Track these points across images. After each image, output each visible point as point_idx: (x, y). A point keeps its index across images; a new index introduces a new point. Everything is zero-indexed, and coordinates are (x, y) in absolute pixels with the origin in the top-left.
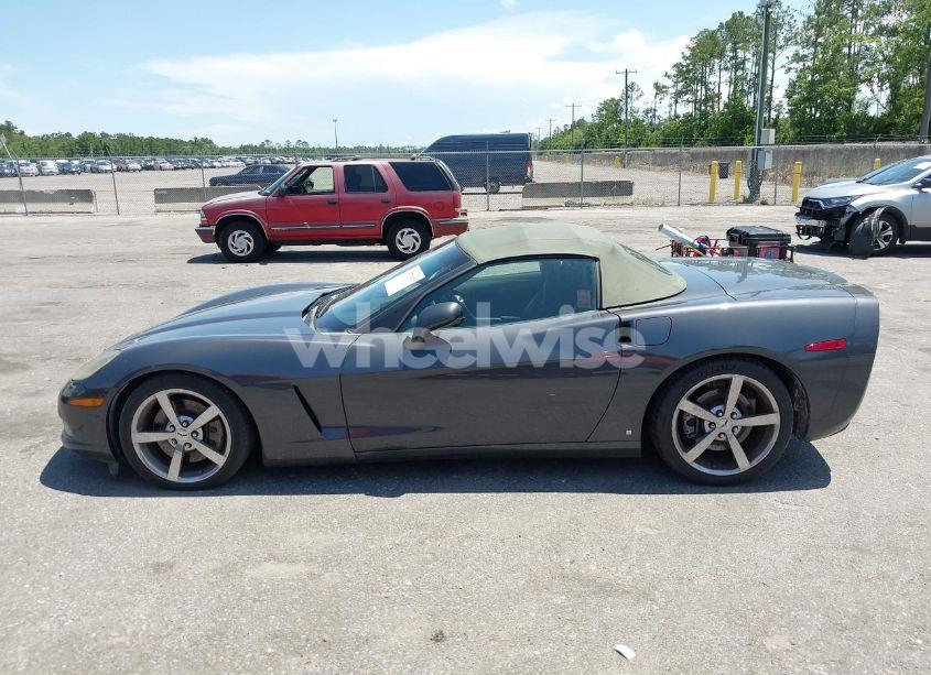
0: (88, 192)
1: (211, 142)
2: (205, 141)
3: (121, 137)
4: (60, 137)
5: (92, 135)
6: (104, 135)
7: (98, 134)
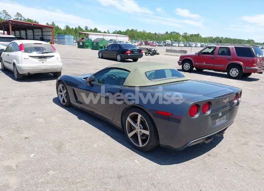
0: (186, 51)
1: (254, 41)
2: (252, 40)
3: (226, 38)
4: (210, 38)
5: (219, 38)
6: (222, 38)
7: (220, 37)
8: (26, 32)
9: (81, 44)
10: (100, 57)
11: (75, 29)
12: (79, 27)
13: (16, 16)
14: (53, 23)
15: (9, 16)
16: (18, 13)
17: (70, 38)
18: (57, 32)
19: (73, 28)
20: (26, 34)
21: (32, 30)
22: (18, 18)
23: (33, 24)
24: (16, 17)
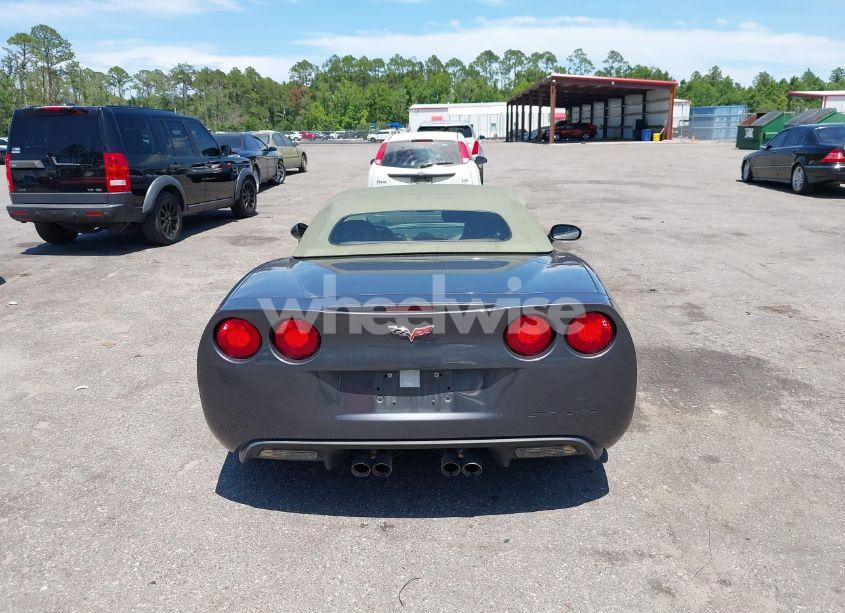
8: (606, 105)
9: (750, 134)
10: (745, 178)
11: (792, 83)
12: (809, 75)
13: (606, 61)
14: (715, 68)
15: (590, 63)
16: (612, 52)
17: (729, 118)
18: (724, 97)
19: (783, 81)
20: (606, 112)
21: (620, 101)
22: (612, 68)
23: (616, 82)
24: (607, 65)
